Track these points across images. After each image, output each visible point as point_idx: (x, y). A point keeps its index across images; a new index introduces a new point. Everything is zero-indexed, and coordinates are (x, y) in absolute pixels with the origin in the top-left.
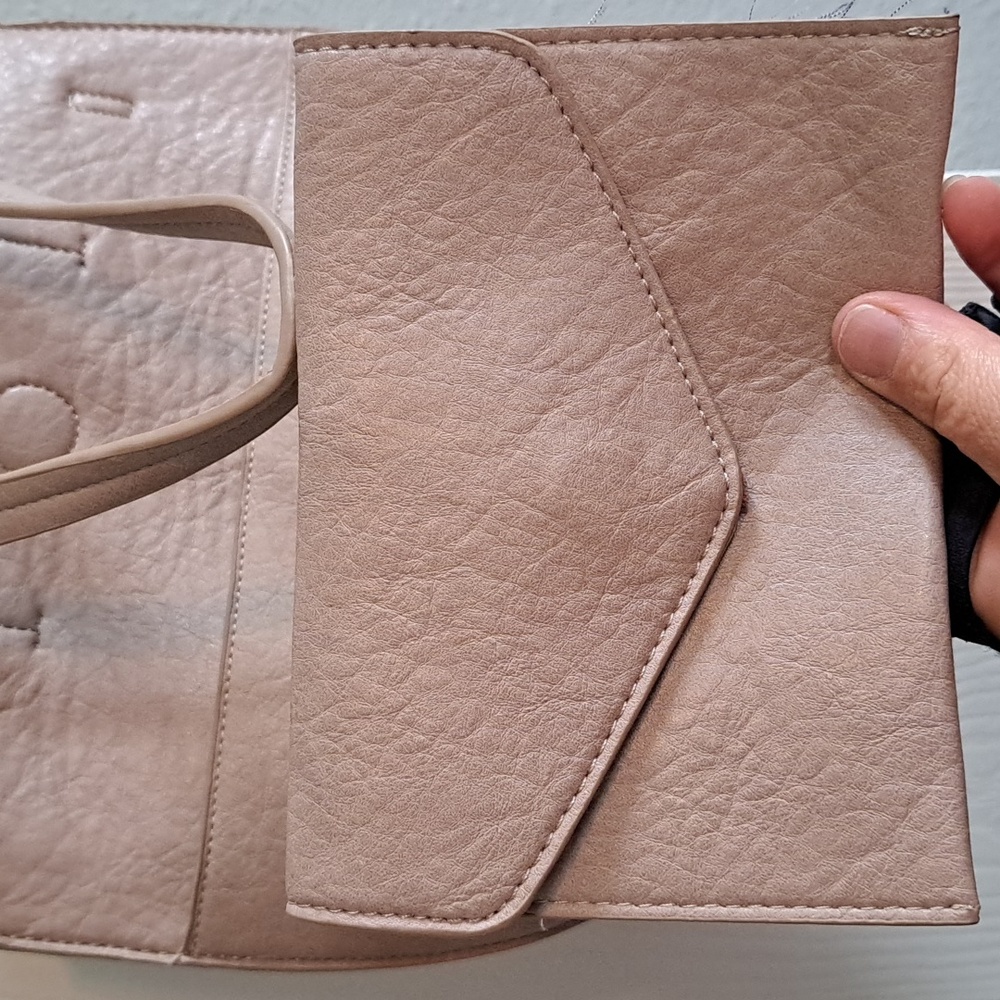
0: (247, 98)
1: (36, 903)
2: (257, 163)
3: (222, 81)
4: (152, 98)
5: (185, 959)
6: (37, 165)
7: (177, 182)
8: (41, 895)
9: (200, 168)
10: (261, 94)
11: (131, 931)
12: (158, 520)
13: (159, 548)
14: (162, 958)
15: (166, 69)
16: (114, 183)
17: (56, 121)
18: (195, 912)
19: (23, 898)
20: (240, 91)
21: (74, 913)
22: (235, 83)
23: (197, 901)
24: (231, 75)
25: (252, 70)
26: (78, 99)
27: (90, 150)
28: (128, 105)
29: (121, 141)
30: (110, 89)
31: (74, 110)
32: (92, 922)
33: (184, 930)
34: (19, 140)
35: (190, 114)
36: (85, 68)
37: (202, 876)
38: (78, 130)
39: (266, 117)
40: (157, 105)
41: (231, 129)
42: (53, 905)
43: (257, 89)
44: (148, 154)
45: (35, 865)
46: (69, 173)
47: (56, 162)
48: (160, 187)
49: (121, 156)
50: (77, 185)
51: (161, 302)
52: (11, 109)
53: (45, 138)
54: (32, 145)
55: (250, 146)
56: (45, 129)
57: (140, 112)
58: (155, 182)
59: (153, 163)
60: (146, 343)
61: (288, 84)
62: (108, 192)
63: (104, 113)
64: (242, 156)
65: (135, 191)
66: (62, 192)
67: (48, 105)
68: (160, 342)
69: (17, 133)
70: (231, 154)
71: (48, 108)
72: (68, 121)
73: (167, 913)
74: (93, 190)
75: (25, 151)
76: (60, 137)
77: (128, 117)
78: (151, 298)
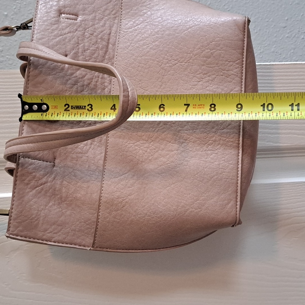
0: (109, 14)
1: (55, 233)
2: (112, 34)
3: (102, 9)
4: (83, 14)
5: (92, 249)
6: (53, 34)
7: (91, 40)
8: (56, 231)
9: (97, 36)
10: (113, 13)
11: (79, 241)
14: (86, 248)
15: (87, 6)
16: (74, 40)
17: (58, 22)
18: (95, 237)
19: (51, 232)
20: (108, 12)
21: (64, 236)
22: (106, 9)
23: (95, 234)
25: (111, 5)
26: (63, 15)
27: (67, 30)
28: (76, 17)
29: (75, 28)
30: (72, 12)
31: (62, 19)
32: (68, 239)
33: (92, 241)
34: (48, 27)
35: (94, 19)
36: (64, 7)
37: (97, 228)
38: (63, 24)
39: (114, 20)
40: (84, 16)
41: (105, 24)
42: (58, 234)
43: (112, 12)
44: (83, 32)
45: (54, 224)
46: (61, 37)
47: (58, 34)
48: (86, 41)
49: (75, 32)
50: (64, 40)
51: (87, 74)
52: (45, 19)
53: (55, 27)
54: (51, 29)
55: (110, 29)
56: (54, 24)
57: (80, 19)
58: (85, 40)
59: (84, 34)
60: (83, 86)
61: (120, 10)
62: (72, 42)
63: (70, 19)
64: (108, 32)
65: (79, 42)
66: (60, 42)
67: (55, 17)
68: (87, 85)
69: (47, 25)
70: (105, 32)
71: (55, 18)
72: (60, 22)
73: (88, 237)
74: (68, 42)
75: (49, 30)
76: (59, 26)
77: (77, 20)
78: (84, 73)
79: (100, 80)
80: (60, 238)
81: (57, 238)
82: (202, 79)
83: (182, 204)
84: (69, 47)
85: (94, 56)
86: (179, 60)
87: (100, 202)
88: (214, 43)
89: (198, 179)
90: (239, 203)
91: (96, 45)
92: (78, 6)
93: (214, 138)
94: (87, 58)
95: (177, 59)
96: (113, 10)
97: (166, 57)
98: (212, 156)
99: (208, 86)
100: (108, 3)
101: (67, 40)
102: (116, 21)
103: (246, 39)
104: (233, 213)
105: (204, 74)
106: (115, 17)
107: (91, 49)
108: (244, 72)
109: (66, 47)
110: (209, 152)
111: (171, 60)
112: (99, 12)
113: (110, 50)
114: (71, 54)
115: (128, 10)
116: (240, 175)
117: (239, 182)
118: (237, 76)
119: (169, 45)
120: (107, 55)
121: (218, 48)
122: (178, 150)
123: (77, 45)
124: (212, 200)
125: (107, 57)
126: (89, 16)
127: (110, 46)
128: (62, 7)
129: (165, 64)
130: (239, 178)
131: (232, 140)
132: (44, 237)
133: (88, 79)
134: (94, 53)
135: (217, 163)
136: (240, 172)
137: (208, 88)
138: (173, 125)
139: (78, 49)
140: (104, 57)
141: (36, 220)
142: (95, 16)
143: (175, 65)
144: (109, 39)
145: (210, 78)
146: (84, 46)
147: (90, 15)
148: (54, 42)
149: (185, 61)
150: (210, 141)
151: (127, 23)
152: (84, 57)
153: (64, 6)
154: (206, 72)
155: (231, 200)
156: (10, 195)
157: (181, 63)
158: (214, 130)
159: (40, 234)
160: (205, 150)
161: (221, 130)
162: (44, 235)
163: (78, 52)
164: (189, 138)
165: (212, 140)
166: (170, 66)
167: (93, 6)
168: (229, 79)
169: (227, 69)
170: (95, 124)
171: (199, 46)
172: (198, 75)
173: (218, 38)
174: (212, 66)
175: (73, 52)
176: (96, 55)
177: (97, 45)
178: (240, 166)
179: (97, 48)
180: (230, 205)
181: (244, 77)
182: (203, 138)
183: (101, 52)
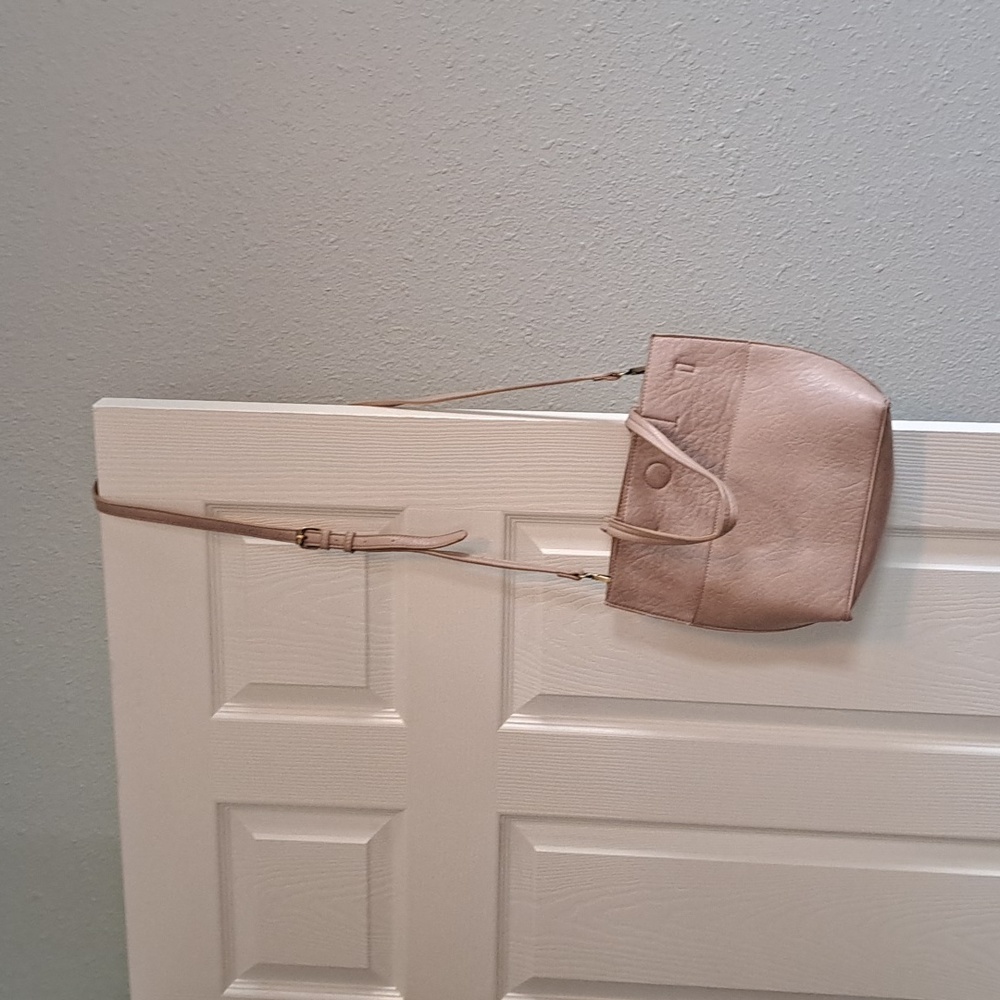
0: (731, 367)
2: (732, 392)
3: (724, 360)
4: (701, 365)
5: (691, 624)
6: (665, 393)
7: (707, 397)
8: (655, 604)
9: (714, 393)
10: (735, 366)
11: (677, 615)
14: (685, 622)
15: (707, 355)
17: (672, 375)
19: (650, 604)
20: (730, 364)
21: (663, 609)
22: (728, 361)
23: (696, 611)
24: (727, 358)
25: (734, 357)
26: (679, 365)
27: (681, 386)
28: (693, 367)
29: (690, 382)
30: (689, 362)
31: (676, 371)
32: (668, 612)
33: (692, 618)
34: (661, 384)
35: (713, 371)
36: (682, 356)
37: (698, 606)
38: (677, 379)
39: (737, 374)
40: (702, 368)
41: (725, 378)
42: (657, 607)
43: (734, 364)
44: (699, 387)
45: (653, 596)
46: (674, 395)
47: (670, 392)
49: (690, 388)
50: (676, 400)
52: (659, 371)
53: (667, 383)
54: (664, 385)
55: (730, 385)
56: (668, 379)
57: (697, 370)
58: (700, 397)
59: (700, 390)
61: (744, 364)
62: (685, 402)
63: (686, 371)
64: (728, 389)
65: (693, 401)
66: (672, 402)
67: (669, 370)
69: (661, 381)
70: (724, 388)
71: (670, 372)
72: (675, 376)
73: (687, 612)
74: (681, 402)
75: (662, 388)
76: (673, 382)
77: (693, 372)
78: (695, 437)
79: (712, 444)
80: (658, 611)
81: (655, 611)
82: (828, 464)
83: (791, 595)
84: (682, 407)
85: (708, 417)
86: (806, 439)
88: (846, 428)
89: (812, 572)
90: (851, 601)
91: (712, 404)
92: (696, 355)
93: (834, 529)
94: (700, 420)
95: (804, 438)
96: (736, 363)
97: (792, 432)
98: (829, 548)
99: (835, 473)
100: (731, 354)
101: (680, 400)
102: (739, 376)
103: (883, 428)
104: (844, 610)
105: (831, 459)
106: (739, 371)
107: (706, 408)
108: (876, 462)
109: (678, 408)
110: (827, 544)
111: (796, 438)
112: (721, 363)
113: (728, 410)
114: (684, 415)
116: (856, 572)
117: (855, 578)
118: (867, 466)
119: (796, 421)
120: (725, 414)
121: (851, 435)
123: (690, 404)
124: (823, 595)
125: (723, 417)
126: (708, 368)
127: (729, 405)
128: (678, 355)
130: (855, 575)
132: (643, 608)
133: (699, 444)
134: (709, 413)
135: (833, 557)
136: (856, 569)
137: (834, 475)
139: (691, 409)
140: (720, 417)
141: (635, 592)
142: (715, 369)
144: (728, 398)
145: (839, 464)
146: (698, 405)
148: (666, 403)
149: (813, 442)
150: (830, 533)
151: (751, 381)
152: (697, 418)
153: (681, 354)
155: (843, 597)
156: (608, 554)
157: (808, 444)
158: (835, 521)
159: (639, 605)
160: (823, 542)
161: (842, 522)
162: (643, 606)
163: (691, 413)
165: (832, 532)
166: (795, 445)
167: (714, 355)
168: (858, 468)
169: (857, 458)
171: (830, 428)
172: (824, 459)
173: (852, 424)
174: (842, 452)
175: (686, 413)
176: (710, 416)
177: (714, 403)
178: (857, 562)
179: (713, 407)
180: (841, 602)
181: (875, 468)
182: (823, 528)
183: (717, 412)
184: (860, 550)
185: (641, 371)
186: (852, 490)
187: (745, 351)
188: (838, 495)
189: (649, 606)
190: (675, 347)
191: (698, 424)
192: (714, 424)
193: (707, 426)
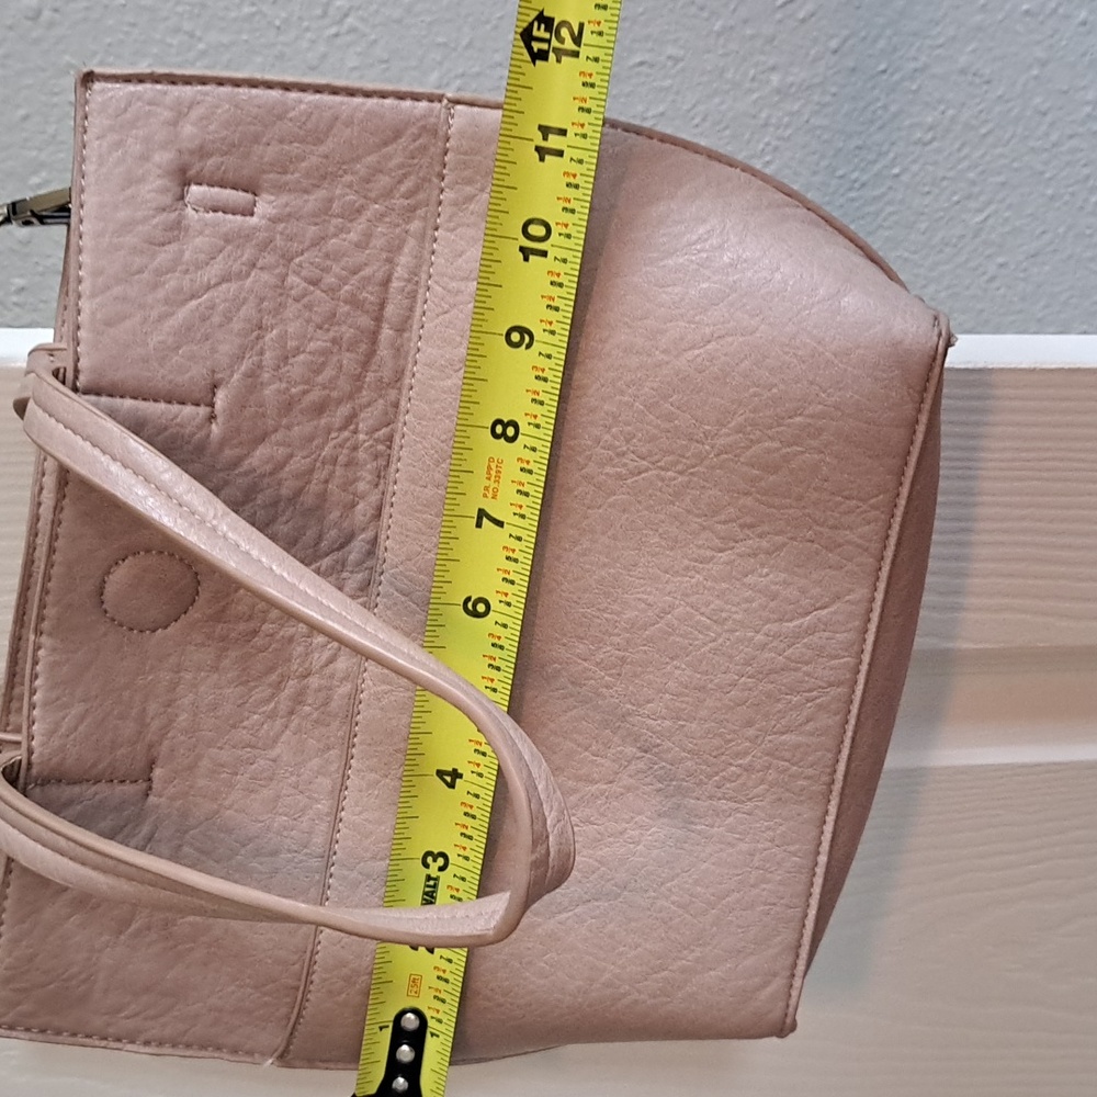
0: (388, 194)
1: (146, 1019)
2: (395, 284)
3: (361, 168)
4: (279, 189)
6: (161, 294)
7: (309, 307)
8: (152, 1012)
9: (334, 289)
10: (403, 188)
12: (274, 677)
13: (272, 705)
15: (295, 149)
16: (242, 313)
17: (176, 230)
19: (136, 1015)
20: (384, 181)
21: (182, 1027)
22: (377, 170)
24: (371, 159)
25: (397, 153)
26: (195, 190)
27: (215, 269)
28: (249, 196)
29: (248, 254)
30: (231, 177)
31: (189, 210)
32: (196, 1033)
34: (138, 261)
35: (325, 209)
36: (204, 154)
38: (198, 241)
39: (408, 221)
40: (284, 199)
41: (368, 235)
42: (163, 1020)
43: (400, 182)
44: (277, 271)
45: (147, 990)
46: (194, 303)
47: (179, 290)
48: (289, 313)
49: (248, 275)
50: (204, 319)
51: (291, 456)
52: (122, 215)
53: (164, 256)
54: (151, 267)
55: (389, 261)
56: (163, 245)
57: (265, 206)
58: (286, 307)
59: (283, 281)
60: (275, 504)
61: (435, 180)
62: (236, 325)
63: (224, 212)
64: (380, 275)
65: (264, 322)
66: (189, 329)
67: (164, 210)
68: (289, 500)
69: (134, 251)
70: (367, 271)
71: (165, 214)
72: (187, 230)
73: (264, 1029)
74: (221, 326)
75: (145, 275)
76: (182, 252)
77: (252, 214)
78: (282, 451)
79: (339, 471)
80: (168, 1032)
81: (154, 1033)
82: (732, 544)
83: (607, 976)
84: (226, 348)
85: (320, 379)
86: (656, 458)
87: (317, 941)
88: (798, 419)
89: (674, 898)
91: (328, 330)
92: (258, 149)
93: (750, 758)
94: (293, 390)
95: (650, 453)
96: (405, 176)
97: (607, 437)
98: (731, 819)
99: (752, 572)
100: (386, 144)
101: (216, 319)
102: (415, 226)
105: (742, 526)
106: (413, 209)
107: (312, 346)
108: (894, 534)
109: (214, 350)
110: (724, 805)
111: (624, 454)
112: (348, 178)
113: (384, 352)
114: (236, 376)
115: (469, 189)
118: (866, 550)
119: (622, 393)
120: (374, 367)
121: (815, 443)
122: (611, 782)
123: (255, 334)
124: (712, 973)
125: (370, 377)
126: (306, 197)
127: (386, 332)
128: (192, 153)
129: (602, 465)
131: (810, 771)
132: (111, 1030)
133: (297, 476)
134: (324, 364)
135: (744, 847)
137: (750, 579)
138: (604, 690)
139: (262, 353)
140: (359, 378)
141: (84, 981)
142: (331, 201)
143: (640, 473)
144: (382, 306)
145: (764, 544)
146: (283, 337)
147: (306, 191)
148: (169, 334)
149: (680, 467)
150: (733, 768)
152: (284, 385)
153: (201, 148)
154: (749, 520)
155: (775, 975)
157: (663, 473)
158: (751, 732)
159: (98, 1022)
160: (711, 798)
161: (775, 733)
162: (108, 1025)
163: (260, 366)
164: (658, 745)
165: (740, 766)
166: (620, 477)
167: (323, 149)
168: (833, 557)
169: (831, 522)
170: (309, 637)
171: (740, 419)
172: (719, 527)
173: (820, 407)
174: (777, 501)
175: (243, 368)
176: (328, 373)
177: (336, 328)
178: (823, 859)
179: (334, 341)
180: (769, 990)
181: (889, 554)
182: (710, 755)
183: (349, 360)
184: (830, 819)
185: (58, 211)
186: (812, 631)
187: (433, 132)
188: (763, 647)
189: (130, 1024)
190: (174, 123)
191: (288, 406)
192: (339, 402)
193: (320, 409)
